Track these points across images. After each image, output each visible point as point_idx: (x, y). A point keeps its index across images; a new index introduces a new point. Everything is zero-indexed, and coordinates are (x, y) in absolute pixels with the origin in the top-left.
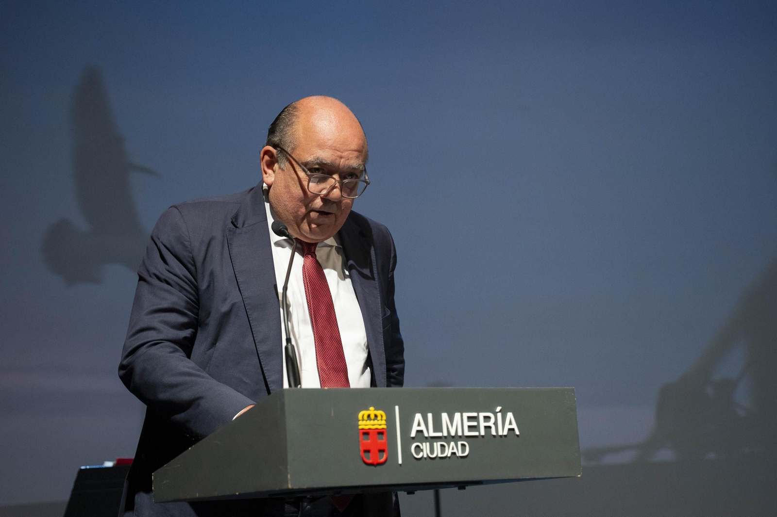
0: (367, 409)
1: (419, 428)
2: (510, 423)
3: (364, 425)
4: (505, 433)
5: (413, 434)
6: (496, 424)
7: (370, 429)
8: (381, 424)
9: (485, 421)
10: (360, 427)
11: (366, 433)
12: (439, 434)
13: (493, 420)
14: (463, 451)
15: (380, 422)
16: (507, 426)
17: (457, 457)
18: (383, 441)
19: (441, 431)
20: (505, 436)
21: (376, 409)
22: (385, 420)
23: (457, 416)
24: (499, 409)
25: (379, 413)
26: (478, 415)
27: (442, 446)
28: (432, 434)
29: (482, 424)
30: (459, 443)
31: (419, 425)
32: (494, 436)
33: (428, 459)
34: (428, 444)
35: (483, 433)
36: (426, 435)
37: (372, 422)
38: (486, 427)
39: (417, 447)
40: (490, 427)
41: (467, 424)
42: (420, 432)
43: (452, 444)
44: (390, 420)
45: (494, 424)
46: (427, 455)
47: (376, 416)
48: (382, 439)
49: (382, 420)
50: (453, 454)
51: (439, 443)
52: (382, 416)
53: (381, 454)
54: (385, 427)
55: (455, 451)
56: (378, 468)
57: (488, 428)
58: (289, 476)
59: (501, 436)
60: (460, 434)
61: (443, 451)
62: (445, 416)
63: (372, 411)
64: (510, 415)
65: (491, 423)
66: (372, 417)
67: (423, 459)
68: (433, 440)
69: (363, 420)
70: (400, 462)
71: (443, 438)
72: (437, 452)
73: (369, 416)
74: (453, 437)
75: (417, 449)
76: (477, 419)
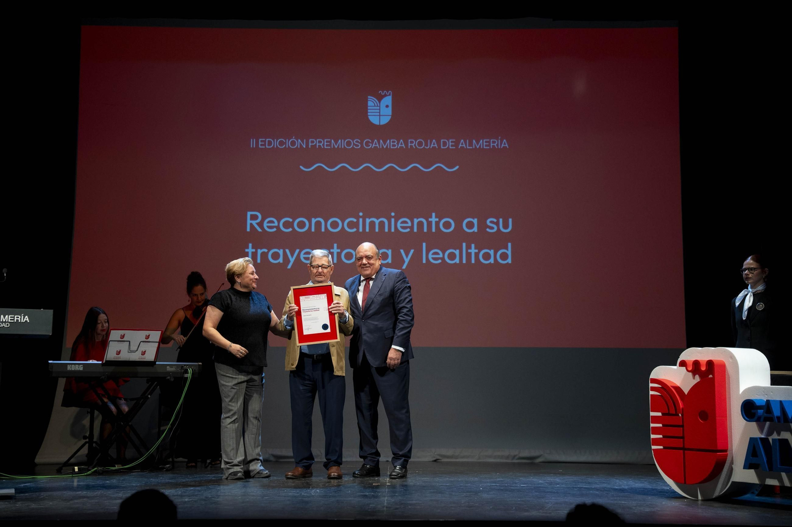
6: (21, 319)
14: (7, 326)
16: (25, 320)
20: (24, 323)
23: (7, 316)
24: (23, 315)
29: (16, 319)
32: (20, 322)
35: (15, 321)
41: (10, 318)
55: (4, 326)
60: (7, 321)
62: (2, 316)
64: (26, 317)
65: (19, 319)
74: (4, 322)
76: (14, 317)
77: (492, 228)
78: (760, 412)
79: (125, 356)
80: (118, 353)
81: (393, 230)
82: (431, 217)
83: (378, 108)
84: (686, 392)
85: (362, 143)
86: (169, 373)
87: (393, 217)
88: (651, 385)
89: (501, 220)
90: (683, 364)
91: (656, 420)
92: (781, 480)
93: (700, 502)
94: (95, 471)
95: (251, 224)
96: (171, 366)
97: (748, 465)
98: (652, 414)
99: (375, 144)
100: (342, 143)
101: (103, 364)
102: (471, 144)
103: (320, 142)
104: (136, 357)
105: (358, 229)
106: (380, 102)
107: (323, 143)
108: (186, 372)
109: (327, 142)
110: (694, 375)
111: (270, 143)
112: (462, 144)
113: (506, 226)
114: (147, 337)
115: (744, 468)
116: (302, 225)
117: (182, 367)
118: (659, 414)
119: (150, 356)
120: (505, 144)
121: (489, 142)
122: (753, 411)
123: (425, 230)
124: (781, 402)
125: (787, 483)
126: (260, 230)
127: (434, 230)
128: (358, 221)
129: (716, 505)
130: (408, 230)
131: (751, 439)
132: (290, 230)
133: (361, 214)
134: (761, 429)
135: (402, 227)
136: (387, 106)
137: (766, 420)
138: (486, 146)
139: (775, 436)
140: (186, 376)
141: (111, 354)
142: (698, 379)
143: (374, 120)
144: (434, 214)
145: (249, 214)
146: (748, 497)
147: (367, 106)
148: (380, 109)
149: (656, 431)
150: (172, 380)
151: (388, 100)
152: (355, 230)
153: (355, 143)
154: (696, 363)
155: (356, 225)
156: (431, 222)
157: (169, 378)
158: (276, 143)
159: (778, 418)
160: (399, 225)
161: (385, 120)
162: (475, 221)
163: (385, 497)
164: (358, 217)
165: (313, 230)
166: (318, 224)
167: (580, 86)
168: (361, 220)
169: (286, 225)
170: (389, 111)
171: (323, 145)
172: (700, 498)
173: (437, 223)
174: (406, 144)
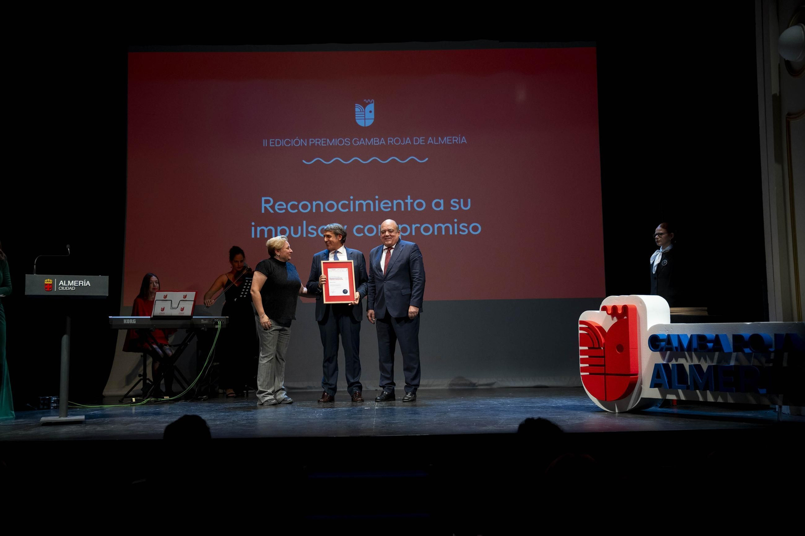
3: (45, 283)
6: (84, 283)
8: (51, 283)
11: (46, 284)
14: (74, 289)
23: (73, 281)
24: (85, 280)
28: (65, 285)
29: (80, 283)
31: (61, 283)
35: (79, 285)
37: (48, 282)
39: (60, 288)
41: (75, 283)
44: (54, 282)
46: (63, 290)
48: (51, 286)
52: (51, 281)
53: (50, 289)
55: (71, 289)
59: (85, 286)
60: (73, 285)
61: (68, 289)
62: (69, 281)
63: (49, 280)
64: (88, 282)
65: (82, 283)
70: (55, 291)
71: (68, 286)
72: (66, 288)
76: (78, 282)
77: (455, 207)
78: (663, 344)
79: (169, 312)
80: (163, 309)
81: (377, 210)
82: (407, 199)
83: (364, 113)
84: (607, 331)
85: (351, 142)
86: (203, 324)
87: (377, 199)
88: (580, 326)
89: (462, 200)
90: (604, 308)
91: (583, 352)
92: (678, 395)
93: (617, 414)
94: (148, 402)
95: (265, 207)
96: (205, 319)
97: (654, 385)
98: (581, 348)
99: (361, 142)
100: (335, 142)
101: (151, 319)
102: (437, 141)
103: (318, 141)
104: (176, 313)
105: (350, 209)
106: (365, 109)
107: (321, 142)
108: (217, 323)
109: (324, 141)
110: (613, 317)
111: (278, 143)
112: (430, 141)
113: (466, 205)
114: (185, 297)
115: (650, 387)
116: (305, 207)
117: (213, 320)
118: (586, 348)
119: (188, 312)
120: (464, 140)
121: (452, 139)
122: (657, 343)
123: (403, 209)
124: (678, 335)
125: (683, 398)
126: (272, 211)
127: (409, 209)
128: (349, 204)
129: (629, 416)
130: (389, 209)
131: (656, 365)
132: (296, 211)
133: (352, 197)
134: (663, 357)
135: (385, 208)
136: (371, 112)
137: (667, 349)
138: (449, 142)
139: (674, 362)
140: (216, 327)
141: (157, 311)
142: (615, 320)
143: (361, 123)
144: (409, 197)
145: (263, 199)
146: (653, 409)
147: (354, 111)
148: (365, 114)
149: (584, 361)
150: (206, 330)
151: (371, 107)
152: (347, 210)
153: (346, 142)
154: (615, 308)
155: (348, 206)
156: (407, 203)
157: (203, 328)
158: (283, 143)
159: (676, 348)
160: (382, 206)
161: (369, 123)
162: (442, 201)
163: (374, 418)
164: (349, 200)
165: (314, 211)
166: (318, 206)
167: (521, 95)
168: (352, 202)
169: (293, 207)
170: (372, 116)
171: (321, 143)
172: (617, 411)
173: (412, 204)
174: (386, 142)
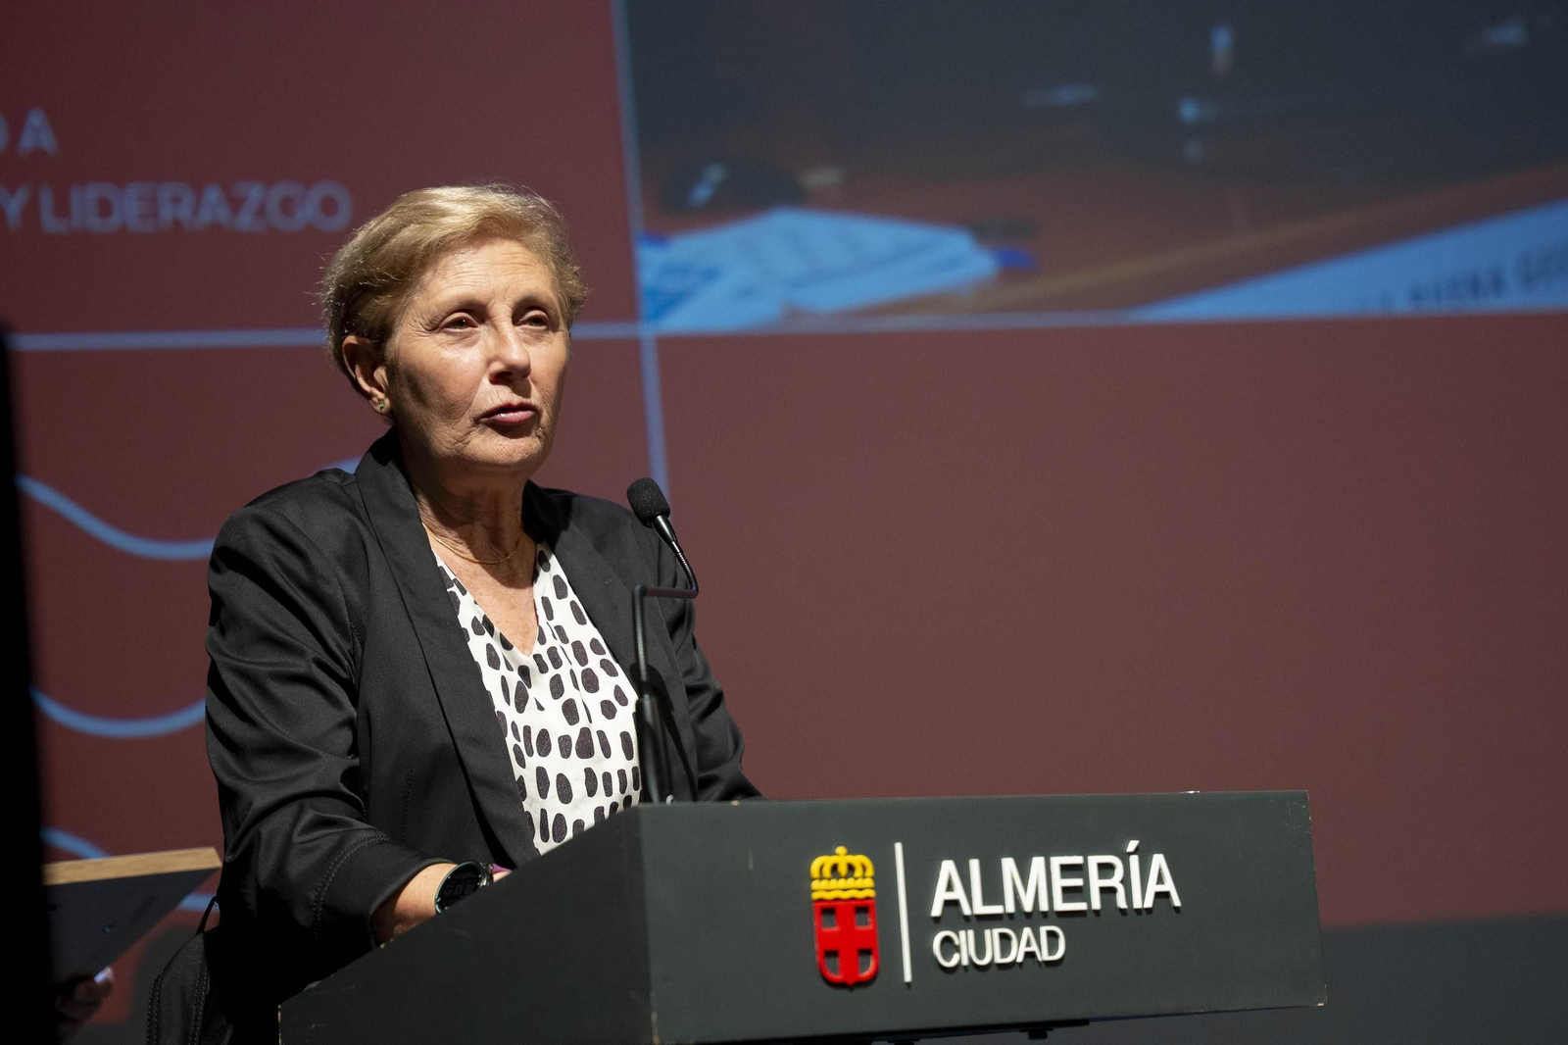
0: (832, 853)
1: (951, 896)
2: (1160, 880)
3: (824, 889)
4: (1149, 903)
5: (937, 910)
6: (1126, 881)
7: (837, 900)
8: (861, 886)
9: (1101, 876)
10: (816, 896)
11: (829, 908)
12: (997, 909)
13: (1119, 873)
14: (1053, 949)
15: (860, 883)
16: (1153, 887)
17: (1039, 962)
18: (869, 927)
19: (1001, 901)
20: (1149, 911)
21: (851, 852)
22: (873, 878)
23: (1037, 863)
24: (1132, 845)
25: (858, 860)
26: (1086, 860)
27: (1004, 937)
28: (980, 909)
29: (1096, 883)
30: (1043, 930)
31: (950, 887)
32: (1123, 911)
33: (972, 969)
34: (971, 933)
35: (1096, 904)
36: (966, 911)
37: (842, 883)
38: (1103, 890)
39: (947, 940)
40: (1112, 890)
41: (1059, 883)
42: (951, 905)
43: (1027, 932)
44: (884, 878)
45: (1122, 882)
46: (970, 959)
47: (851, 868)
48: (866, 924)
49: (864, 877)
50: (1030, 955)
51: (997, 932)
52: (864, 868)
53: (861, 959)
54: (871, 893)
55: (1034, 948)
56: (859, 992)
57: (1108, 892)
58: (654, 1016)
59: (1139, 911)
60: (1044, 907)
61: (1005, 949)
62: (1008, 865)
63: (842, 857)
64: (1158, 861)
65: (1115, 881)
66: (843, 869)
67: (961, 970)
68: (982, 923)
69: (821, 878)
70: (908, 977)
71: (1006, 918)
72: (993, 953)
73: (835, 868)
74: (1028, 915)
75: (947, 944)
76: (1082, 870)
